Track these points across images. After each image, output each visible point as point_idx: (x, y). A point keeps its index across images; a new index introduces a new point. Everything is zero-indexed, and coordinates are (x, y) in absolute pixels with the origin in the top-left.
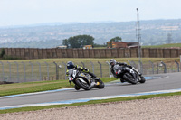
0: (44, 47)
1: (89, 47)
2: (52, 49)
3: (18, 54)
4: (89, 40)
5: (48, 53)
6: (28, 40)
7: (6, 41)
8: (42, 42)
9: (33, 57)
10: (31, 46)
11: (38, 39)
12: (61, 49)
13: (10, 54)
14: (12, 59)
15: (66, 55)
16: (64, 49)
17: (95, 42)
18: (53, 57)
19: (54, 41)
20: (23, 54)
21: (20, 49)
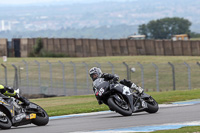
0: (108, 37)
1: (183, 37)
2: (120, 41)
3: (64, 48)
4: (182, 25)
5: (114, 48)
6: (82, 25)
7: (44, 27)
8: (103, 29)
9: (90, 54)
10: (86, 35)
11: (97, 24)
12: (136, 41)
13: (51, 48)
14: (54, 56)
15: (143, 50)
16: (140, 40)
17: (192, 29)
18: (122, 54)
19: (124, 26)
20: (72, 48)
21: (67, 40)
